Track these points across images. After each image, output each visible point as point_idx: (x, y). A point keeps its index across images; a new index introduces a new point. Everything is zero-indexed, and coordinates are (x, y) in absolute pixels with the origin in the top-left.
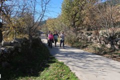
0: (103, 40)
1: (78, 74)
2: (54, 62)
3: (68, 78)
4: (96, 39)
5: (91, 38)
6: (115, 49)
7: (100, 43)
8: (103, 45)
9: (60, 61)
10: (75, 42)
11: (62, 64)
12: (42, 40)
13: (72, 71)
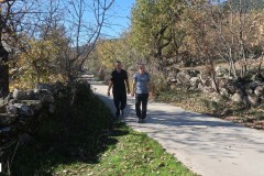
0: (225, 86)
1: (180, 157)
2: (126, 133)
3: (162, 165)
4: (208, 84)
5: (198, 82)
6: (249, 105)
7: (218, 91)
8: (224, 97)
9: (139, 130)
10: (162, 90)
11: (144, 136)
12: (93, 87)
13: (168, 151)
